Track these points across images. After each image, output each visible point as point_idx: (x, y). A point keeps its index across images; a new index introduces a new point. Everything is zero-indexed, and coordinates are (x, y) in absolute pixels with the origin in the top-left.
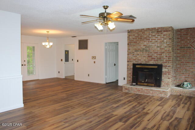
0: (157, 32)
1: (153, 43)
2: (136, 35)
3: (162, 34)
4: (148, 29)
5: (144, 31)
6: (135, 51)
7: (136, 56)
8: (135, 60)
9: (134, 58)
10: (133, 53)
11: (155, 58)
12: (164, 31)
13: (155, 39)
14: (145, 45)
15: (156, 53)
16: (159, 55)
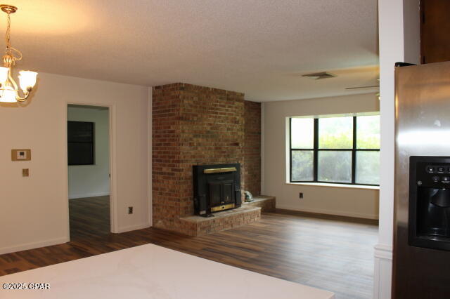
0: (228, 99)
1: (222, 122)
2: (196, 99)
3: (233, 104)
4: (215, 89)
5: (209, 92)
6: (194, 136)
7: (197, 148)
8: (194, 157)
9: (193, 152)
10: (191, 139)
11: (225, 152)
12: (237, 100)
13: (225, 114)
14: (210, 124)
15: (226, 141)
16: (231, 145)
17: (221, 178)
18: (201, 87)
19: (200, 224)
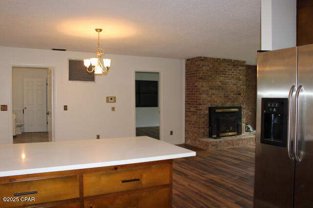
0: (234, 65)
1: (230, 80)
3: (237, 68)
4: (225, 60)
5: (221, 61)
6: (210, 89)
7: (211, 97)
8: (210, 102)
9: (209, 99)
10: (207, 91)
11: (231, 99)
12: (240, 66)
13: (232, 75)
14: (221, 82)
15: (232, 92)
16: (236, 94)
17: (227, 115)
18: (214, 59)
19: (211, 142)
